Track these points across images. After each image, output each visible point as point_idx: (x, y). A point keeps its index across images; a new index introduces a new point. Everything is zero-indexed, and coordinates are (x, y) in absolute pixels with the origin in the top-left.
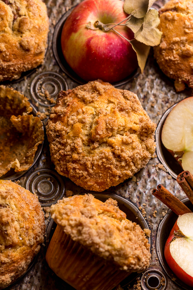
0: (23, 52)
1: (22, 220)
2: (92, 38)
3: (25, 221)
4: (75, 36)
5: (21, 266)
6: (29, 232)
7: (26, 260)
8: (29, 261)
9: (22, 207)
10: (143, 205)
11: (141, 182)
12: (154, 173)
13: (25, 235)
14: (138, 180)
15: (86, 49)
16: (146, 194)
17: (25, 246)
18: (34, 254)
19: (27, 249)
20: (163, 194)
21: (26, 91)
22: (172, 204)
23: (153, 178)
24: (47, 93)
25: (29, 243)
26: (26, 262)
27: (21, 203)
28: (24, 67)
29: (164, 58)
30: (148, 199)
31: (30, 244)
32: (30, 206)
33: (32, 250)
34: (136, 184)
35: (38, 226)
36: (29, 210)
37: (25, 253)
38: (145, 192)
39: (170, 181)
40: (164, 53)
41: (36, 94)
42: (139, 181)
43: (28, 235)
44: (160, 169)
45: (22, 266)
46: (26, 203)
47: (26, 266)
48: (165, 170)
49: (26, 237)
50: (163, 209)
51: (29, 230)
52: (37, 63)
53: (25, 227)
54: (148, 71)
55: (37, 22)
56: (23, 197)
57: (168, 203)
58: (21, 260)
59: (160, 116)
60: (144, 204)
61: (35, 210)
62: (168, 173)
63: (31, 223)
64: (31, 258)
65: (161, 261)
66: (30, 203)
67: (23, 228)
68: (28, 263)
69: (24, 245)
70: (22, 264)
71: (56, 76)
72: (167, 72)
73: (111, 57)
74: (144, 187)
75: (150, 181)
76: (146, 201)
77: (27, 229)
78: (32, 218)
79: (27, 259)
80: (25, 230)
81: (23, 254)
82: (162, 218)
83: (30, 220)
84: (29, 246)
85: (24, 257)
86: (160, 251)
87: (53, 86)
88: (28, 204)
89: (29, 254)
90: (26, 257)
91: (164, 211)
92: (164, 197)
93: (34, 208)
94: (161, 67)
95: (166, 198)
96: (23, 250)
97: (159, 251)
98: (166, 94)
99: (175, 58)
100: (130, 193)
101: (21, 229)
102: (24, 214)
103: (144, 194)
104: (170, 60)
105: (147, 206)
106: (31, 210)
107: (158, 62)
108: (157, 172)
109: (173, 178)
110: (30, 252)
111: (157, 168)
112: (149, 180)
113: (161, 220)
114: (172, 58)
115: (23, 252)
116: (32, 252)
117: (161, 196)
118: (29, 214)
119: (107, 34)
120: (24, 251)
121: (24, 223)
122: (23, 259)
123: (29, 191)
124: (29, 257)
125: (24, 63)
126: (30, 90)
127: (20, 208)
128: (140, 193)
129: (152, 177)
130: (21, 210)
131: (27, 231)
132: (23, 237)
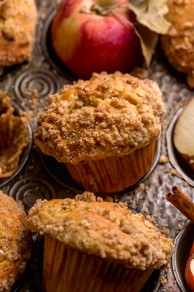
0: (6, 42)
1: (3, 228)
2: (87, 22)
3: (8, 230)
4: (67, 22)
5: (2, 287)
6: (12, 244)
7: (9, 279)
8: (13, 280)
9: (3, 213)
10: (154, 217)
11: (151, 190)
12: (166, 180)
13: (7, 247)
14: (147, 188)
15: (80, 35)
16: (157, 204)
17: (8, 261)
18: (19, 272)
19: (10, 265)
20: (181, 198)
21: (10, 91)
22: (191, 212)
23: (166, 186)
24: (35, 91)
25: (12, 257)
26: (8, 282)
27: (3, 209)
28: (7, 60)
29: (174, 48)
30: (160, 210)
31: (13, 259)
32: (14, 213)
33: (16, 266)
34: (144, 193)
35: (24, 240)
36: (13, 217)
37: (7, 270)
38: (156, 202)
39: (186, 188)
40: (174, 42)
41: (21, 93)
42: (149, 189)
43: (11, 248)
44: (173, 175)
45: (4, 285)
46: (9, 210)
47: (8, 287)
48: (180, 176)
49: (9, 249)
50: (180, 221)
51: (12, 241)
52: (22, 56)
53: (7, 237)
54: (154, 67)
55: (22, 9)
56: (5, 202)
57: (186, 210)
58: (2, 278)
59: (171, 116)
60: (155, 215)
61: (20, 219)
62: (183, 179)
63: (14, 234)
64: (15, 277)
65: (180, 282)
66: (14, 210)
67: (4, 238)
68: (11, 283)
69: (5, 260)
70: (3, 283)
71: (46, 74)
72: (178, 65)
73: (111, 43)
74: (155, 196)
75: (162, 190)
76: (158, 212)
77: (10, 240)
78: (16, 227)
79: (9, 277)
80: (7, 240)
81: (5, 271)
82: (178, 232)
83: (13, 229)
84: (12, 262)
85: (6, 274)
86: (177, 270)
87: (42, 85)
88: (11, 211)
89: (11, 272)
90: (8, 275)
91: (180, 223)
92: (181, 201)
93: (18, 216)
94: (171, 60)
95: (184, 203)
96: (4, 266)
97: (175, 270)
98: (178, 92)
99: (186, 46)
100: (138, 203)
101: (3, 240)
102: (6, 221)
103: (155, 204)
104: (182, 50)
105: (159, 218)
106: (14, 218)
107: (167, 53)
108: (170, 179)
109: (190, 185)
110: (13, 269)
111: (170, 174)
112: (160, 188)
113: (177, 234)
114: (184, 47)
115: (4, 269)
116: (16, 270)
117: (178, 200)
118: (13, 222)
119: (106, 18)
120: (6, 267)
121: (5, 232)
122: (5, 277)
123: (12, 198)
124: (11, 275)
125: (7, 55)
126: (14, 89)
127: (1, 214)
128: (150, 203)
129: (164, 184)
130: (2, 217)
131: (10, 242)
132: (4, 249)
